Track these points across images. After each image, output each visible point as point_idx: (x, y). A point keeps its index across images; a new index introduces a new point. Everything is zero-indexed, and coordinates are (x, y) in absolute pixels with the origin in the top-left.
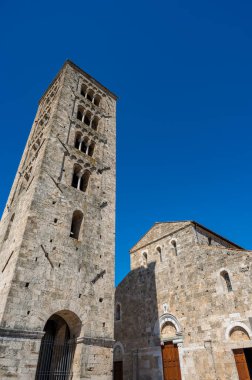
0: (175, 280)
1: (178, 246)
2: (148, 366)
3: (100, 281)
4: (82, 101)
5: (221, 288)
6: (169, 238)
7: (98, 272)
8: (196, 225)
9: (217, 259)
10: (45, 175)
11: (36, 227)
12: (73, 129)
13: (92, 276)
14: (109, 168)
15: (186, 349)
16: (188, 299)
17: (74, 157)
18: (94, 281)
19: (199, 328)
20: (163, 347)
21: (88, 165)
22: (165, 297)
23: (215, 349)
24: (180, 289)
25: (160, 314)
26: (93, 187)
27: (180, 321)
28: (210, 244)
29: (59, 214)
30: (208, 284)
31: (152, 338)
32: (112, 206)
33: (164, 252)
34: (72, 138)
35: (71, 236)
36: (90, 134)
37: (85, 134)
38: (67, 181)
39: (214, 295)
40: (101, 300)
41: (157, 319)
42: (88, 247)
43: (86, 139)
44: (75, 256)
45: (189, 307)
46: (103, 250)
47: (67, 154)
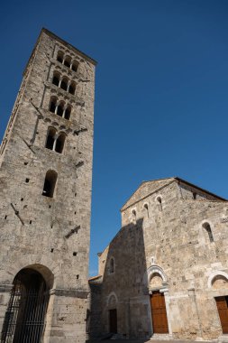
0: (161, 234)
1: (163, 202)
2: (139, 313)
3: (75, 236)
4: (58, 67)
5: (203, 240)
6: (155, 195)
7: (73, 228)
8: (179, 181)
9: (199, 211)
10: (16, 138)
11: (6, 187)
12: (48, 93)
13: (66, 232)
14: (86, 130)
15: (172, 297)
16: (173, 251)
17: (48, 120)
18: (68, 236)
19: (183, 278)
20: (151, 296)
21: (63, 127)
22: (152, 251)
23: (198, 297)
24: (165, 242)
25: (148, 266)
26: (69, 148)
27: (166, 272)
28: (195, 198)
29: (31, 174)
30: (192, 236)
31: (141, 288)
32: (89, 165)
33: (151, 209)
34: (47, 102)
35: (44, 194)
36: (66, 98)
37: (60, 98)
38: (40, 142)
39: (197, 246)
40: (75, 254)
41: (145, 270)
42: (62, 205)
43: (62, 103)
44: (48, 213)
45: (174, 259)
46: (78, 207)
47: (40, 117)
